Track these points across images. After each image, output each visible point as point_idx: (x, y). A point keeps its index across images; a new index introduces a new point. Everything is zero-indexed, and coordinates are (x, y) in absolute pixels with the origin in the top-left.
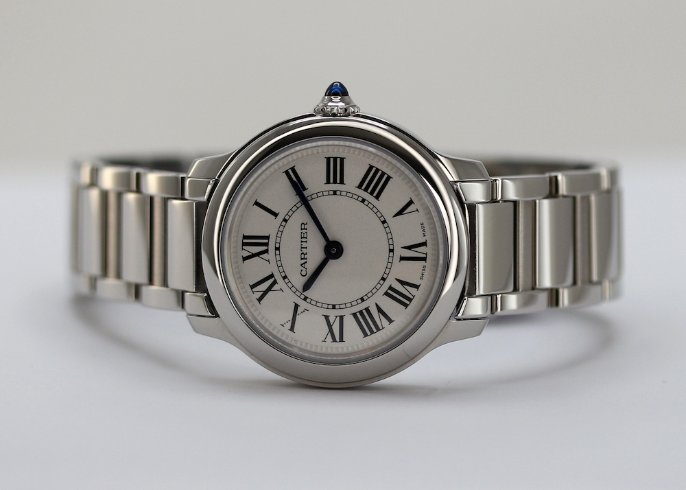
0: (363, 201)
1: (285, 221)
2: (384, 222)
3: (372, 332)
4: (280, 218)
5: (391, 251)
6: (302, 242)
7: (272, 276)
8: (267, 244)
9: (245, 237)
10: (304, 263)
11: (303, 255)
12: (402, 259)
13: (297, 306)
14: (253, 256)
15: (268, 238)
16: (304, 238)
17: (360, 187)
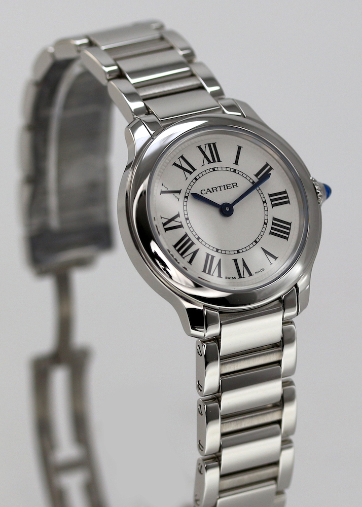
0: (266, 224)
1: (235, 171)
2: (256, 242)
3: (178, 251)
4: (235, 167)
5: (238, 252)
6: (224, 186)
7: (194, 170)
8: (214, 161)
9: (214, 144)
10: (210, 191)
11: (215, 189)
12: (235, 261)
13: (179, 192)
14: (204, 153)
15: (219, 161)
16: (227, 187)
17: (274, 219)
